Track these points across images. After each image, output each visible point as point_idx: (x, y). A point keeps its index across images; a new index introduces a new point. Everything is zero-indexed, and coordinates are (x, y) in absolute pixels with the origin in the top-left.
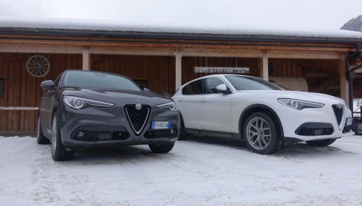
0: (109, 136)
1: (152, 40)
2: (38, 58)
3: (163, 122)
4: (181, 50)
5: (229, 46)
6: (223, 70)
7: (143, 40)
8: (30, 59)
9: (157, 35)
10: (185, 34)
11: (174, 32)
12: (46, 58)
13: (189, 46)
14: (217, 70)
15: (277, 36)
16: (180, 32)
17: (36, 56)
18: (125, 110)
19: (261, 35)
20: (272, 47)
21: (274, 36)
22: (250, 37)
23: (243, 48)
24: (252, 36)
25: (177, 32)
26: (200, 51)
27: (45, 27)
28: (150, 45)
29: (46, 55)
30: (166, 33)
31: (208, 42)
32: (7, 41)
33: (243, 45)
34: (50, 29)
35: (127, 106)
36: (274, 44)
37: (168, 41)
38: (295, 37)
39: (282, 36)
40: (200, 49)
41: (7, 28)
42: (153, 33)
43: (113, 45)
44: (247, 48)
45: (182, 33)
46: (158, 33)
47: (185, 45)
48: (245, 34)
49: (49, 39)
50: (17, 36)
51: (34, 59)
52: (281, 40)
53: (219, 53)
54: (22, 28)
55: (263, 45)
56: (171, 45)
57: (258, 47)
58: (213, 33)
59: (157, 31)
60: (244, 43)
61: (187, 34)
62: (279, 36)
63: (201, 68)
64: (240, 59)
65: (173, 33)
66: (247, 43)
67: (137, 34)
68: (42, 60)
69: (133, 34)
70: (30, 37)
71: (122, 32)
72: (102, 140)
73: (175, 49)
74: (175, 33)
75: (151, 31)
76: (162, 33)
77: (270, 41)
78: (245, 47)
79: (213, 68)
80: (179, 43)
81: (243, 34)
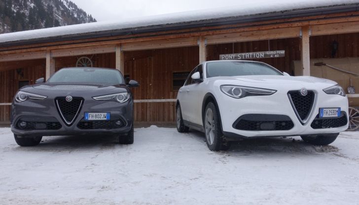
0: (44, 126)
1: (173, 32)
2: (84, 59)
3: (99, 114)
4: (205, 39)
5: (256, 27)
6: (253, 56)
7: (164, 33)
8: (79, 60)
9: (176, 25)
10: (203, 20)
11: (193, 20)
12: (90, 58)
13: (210, 33)
14: (245, 56)
15: (317, 7)
16: (199, 19)
17: (82, 58)
18: (56, 102)
19: (294, 10)
20: (311, 23)
21: (313, 8)
22: (281, 14)
23: (274, 28)
24: (282, 12)
25: (195, 20)
26: (225, 37)
27: (83, 32)
28: (172, 36)
29: (89, 56)
30: (184, 23)
31: (230, 26)
32: (60, 47)
33: (273, 24)
34: (87, 33)
35: (57, 98)
36: (315, 17)
37: (188, 30)
38: (344, 5)
39: (324, 7)
40: (224, 35)
41: (58, 37)
42: (171, 24)
43: (138, 41)
44: (278, 28)
45: (201, 21)
46: (177, 23)
47: (205, 33)
48: (273, 11)
49: (88, 42)
50: (66, 42)
51: (81, 60)
52: (322, 11)
53: (247, 37)
54: (68, 35)
55: (299, 21)
56: (192, 34)
57: (293, 24)
58: (235, 15)
59: (175, 22)
60: (275, 21)
61: (206, 20)
62: (320, 7)
63: (227, 55)
64: (272, 41)
65: (192, 22)
66: (278, 21)
67: (158, 27)
68: (87, 60)
69: (153, 28)
70: (75, 42)
71: (144, 27)
72: (38, 129)
73: (198, 38)
74: (194, 22)
75: (170, 23)
76: (180, 23)
77: (308, 14)
78: (275, 27)
79: (240, 54)
80: (200, 31)
81: (271, 11)
